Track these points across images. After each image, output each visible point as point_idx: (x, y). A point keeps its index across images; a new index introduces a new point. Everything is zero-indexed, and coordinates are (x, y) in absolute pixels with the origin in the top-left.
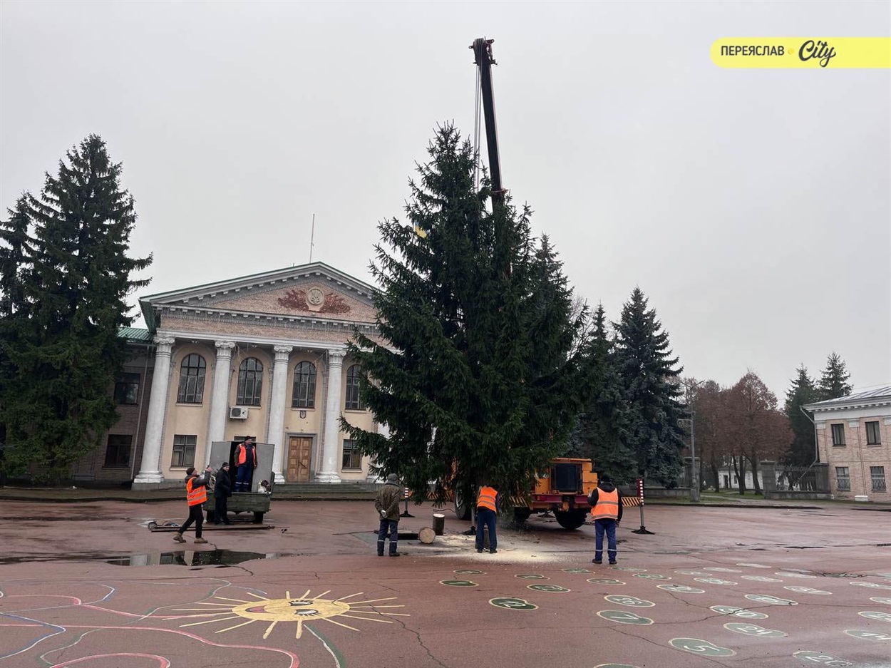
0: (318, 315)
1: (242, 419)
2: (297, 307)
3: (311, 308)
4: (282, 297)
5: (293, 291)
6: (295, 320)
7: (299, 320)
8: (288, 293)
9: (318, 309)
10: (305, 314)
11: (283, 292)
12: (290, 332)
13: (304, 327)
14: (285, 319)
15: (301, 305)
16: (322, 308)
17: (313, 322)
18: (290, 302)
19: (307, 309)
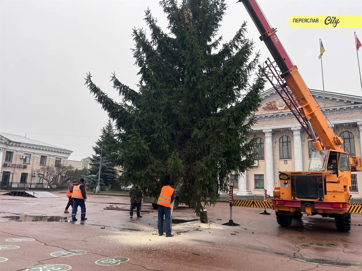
0: (284, 111)
1: (255, 166)
2: (272, 110)
3: (279, 108)
4: (264, 107)
5: (269, 102)
6: (271, 116)
7: (273, 116)
8: (267, 104)
9: (283, 108)
10: (276, 112)
11: (264, 104)
12: (270, 122)
13: (275, 119)
14: (266, 117)
15: (274, 108)
16: (285, 107)
17: (280, 115)
18: (268, 108)
19: (277, 109)
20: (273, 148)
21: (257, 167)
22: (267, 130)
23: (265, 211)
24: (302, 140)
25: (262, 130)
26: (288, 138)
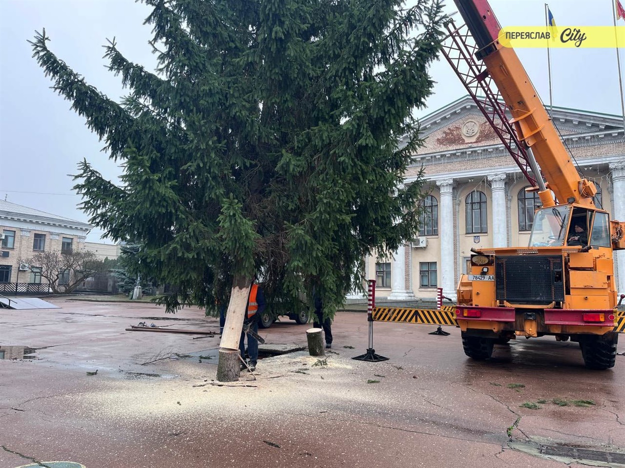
0: (475, 145)
1: (421, 248)
2: (454, 143)
3: (467, 140)
4: (439, 137)
5: (449, 129)
6: (451, 154)
7: (454, 154)
8: (445, 132)
9: (474, 140)
10: (462, 147)
11: (440, 133)
12: (449, 167)
13: (459, 159)
14: (442, 156)
15: (458, 140)
16: (478, 138)
17: (467, 153)
18: (447, 139)
19: (463, 142)
20: (455, 214)
21: (424, 248)
22: (445, 180)
23: (439, 329)
24: (508, 199)
25: (435, 182)
26: (482, 195)
